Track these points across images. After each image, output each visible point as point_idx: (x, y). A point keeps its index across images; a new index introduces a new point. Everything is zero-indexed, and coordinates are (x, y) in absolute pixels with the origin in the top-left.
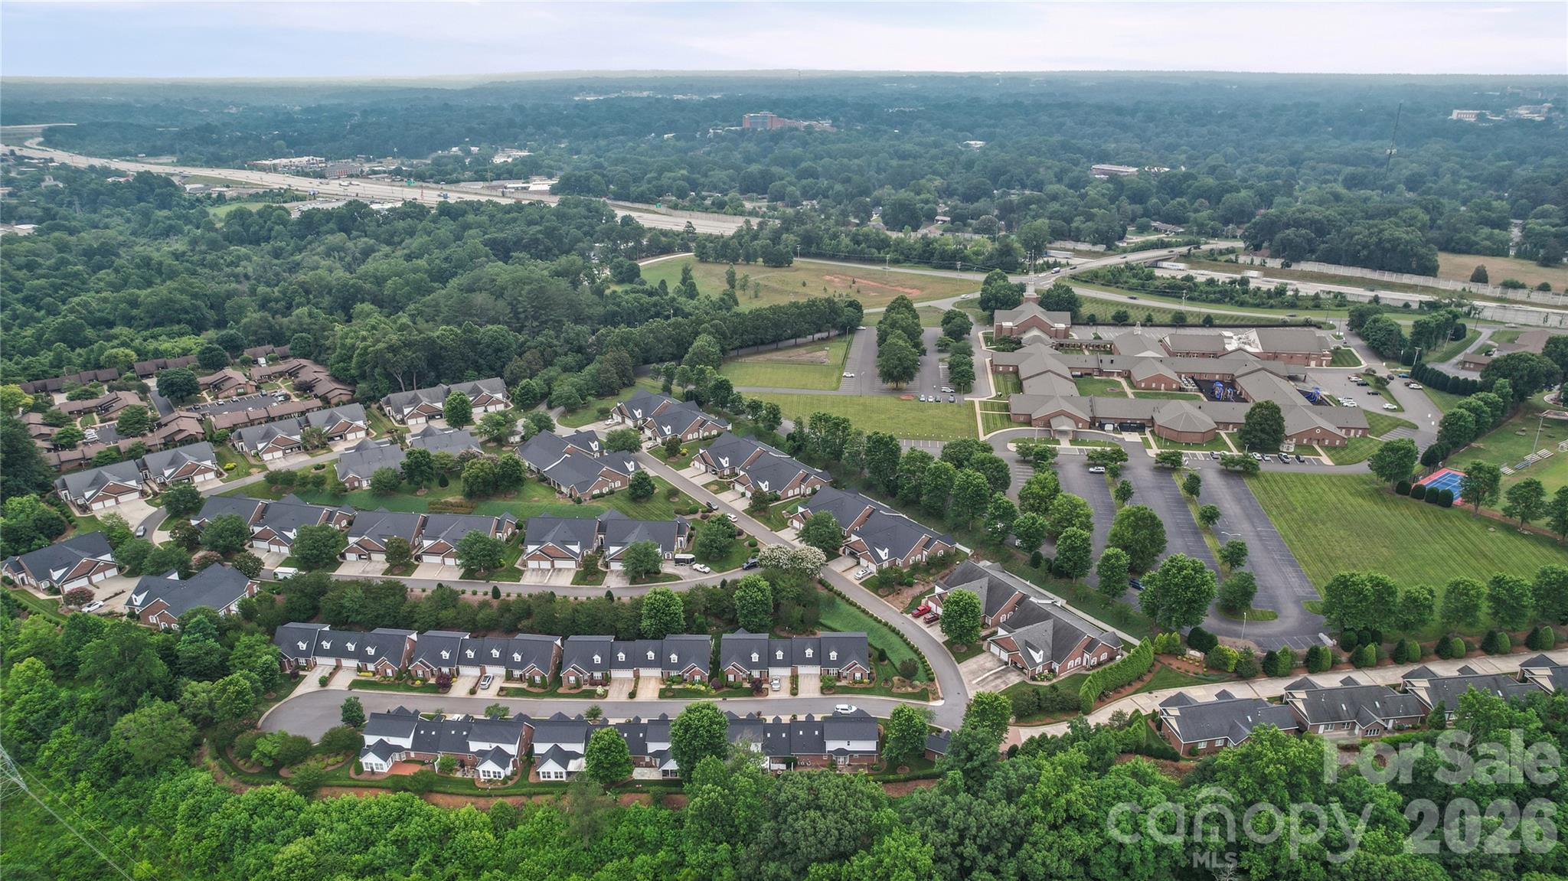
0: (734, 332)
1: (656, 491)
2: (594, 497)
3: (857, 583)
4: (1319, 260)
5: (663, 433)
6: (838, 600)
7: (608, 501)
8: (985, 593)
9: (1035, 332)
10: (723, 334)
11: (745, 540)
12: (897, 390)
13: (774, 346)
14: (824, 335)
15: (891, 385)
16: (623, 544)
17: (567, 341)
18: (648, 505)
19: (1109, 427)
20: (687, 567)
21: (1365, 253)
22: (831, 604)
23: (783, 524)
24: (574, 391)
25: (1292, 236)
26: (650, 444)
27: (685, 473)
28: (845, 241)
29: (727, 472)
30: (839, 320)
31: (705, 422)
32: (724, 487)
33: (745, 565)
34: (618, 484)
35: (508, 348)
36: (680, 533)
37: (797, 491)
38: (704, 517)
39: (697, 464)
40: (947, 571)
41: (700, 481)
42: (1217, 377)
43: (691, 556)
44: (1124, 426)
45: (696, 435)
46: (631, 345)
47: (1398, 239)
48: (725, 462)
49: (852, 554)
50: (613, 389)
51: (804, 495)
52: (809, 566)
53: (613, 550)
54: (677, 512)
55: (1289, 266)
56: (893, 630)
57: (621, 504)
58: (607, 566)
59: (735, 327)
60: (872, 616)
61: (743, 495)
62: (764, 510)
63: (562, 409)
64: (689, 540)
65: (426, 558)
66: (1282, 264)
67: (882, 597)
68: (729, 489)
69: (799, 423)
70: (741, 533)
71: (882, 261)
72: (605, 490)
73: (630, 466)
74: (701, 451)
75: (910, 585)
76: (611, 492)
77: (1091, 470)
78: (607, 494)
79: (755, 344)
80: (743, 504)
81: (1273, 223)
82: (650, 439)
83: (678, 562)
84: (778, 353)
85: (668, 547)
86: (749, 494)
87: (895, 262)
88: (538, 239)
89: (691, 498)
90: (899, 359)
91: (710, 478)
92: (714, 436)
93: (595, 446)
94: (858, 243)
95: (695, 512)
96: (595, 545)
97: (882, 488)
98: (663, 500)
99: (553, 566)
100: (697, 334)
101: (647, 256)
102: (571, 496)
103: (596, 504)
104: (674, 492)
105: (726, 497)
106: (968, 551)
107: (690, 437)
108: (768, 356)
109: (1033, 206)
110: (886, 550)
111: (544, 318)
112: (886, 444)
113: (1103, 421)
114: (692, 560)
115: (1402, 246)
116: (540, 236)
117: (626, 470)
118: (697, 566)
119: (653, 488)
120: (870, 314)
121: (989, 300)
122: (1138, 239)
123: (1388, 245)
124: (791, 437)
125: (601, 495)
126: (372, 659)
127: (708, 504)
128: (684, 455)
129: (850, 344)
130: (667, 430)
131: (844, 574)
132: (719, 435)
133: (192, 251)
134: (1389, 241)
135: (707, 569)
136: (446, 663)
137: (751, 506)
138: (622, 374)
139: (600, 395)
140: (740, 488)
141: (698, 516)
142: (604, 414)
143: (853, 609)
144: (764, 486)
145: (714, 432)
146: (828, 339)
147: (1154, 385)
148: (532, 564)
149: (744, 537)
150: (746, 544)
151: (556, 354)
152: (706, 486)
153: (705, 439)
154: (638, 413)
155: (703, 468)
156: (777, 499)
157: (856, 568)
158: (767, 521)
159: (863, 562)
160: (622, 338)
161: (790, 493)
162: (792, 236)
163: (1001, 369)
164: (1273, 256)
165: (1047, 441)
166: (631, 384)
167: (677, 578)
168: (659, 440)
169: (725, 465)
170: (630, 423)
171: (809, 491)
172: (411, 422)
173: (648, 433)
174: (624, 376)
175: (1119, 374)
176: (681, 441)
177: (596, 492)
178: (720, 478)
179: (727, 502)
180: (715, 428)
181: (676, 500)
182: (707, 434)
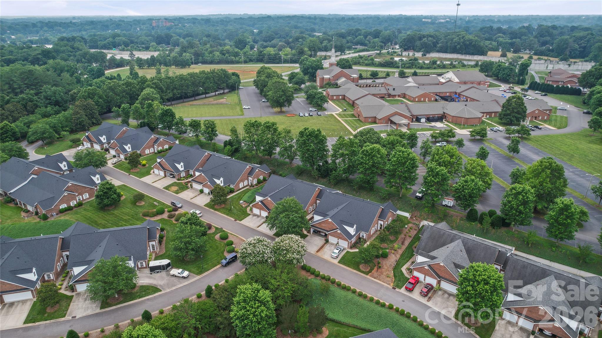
0: (168, 88)
1: (122, 199)
2: (62, 211)
3: (336, 262)
4: (439, 51)
5: (125, 151)
6: (333, 288)
7: (76, 213)
8: (466, 256)
9: (343, 79)
10: (161, 89)
11: (215, 234)
12: (281, 112)
13: (193, 99)
14: (222, 92)
15: (277, 109)
16: (88, 263)
17: (46, 98)
18: (116, 212)
19: (423, 120)
20: (163, 273)
21: (459, 46)
22: (325, 292)
23: (243, 214)
24: (48, 127)
25: (426, 41)
26: (115, 160)
27: (147, 179)
28: (217, 54)
29: (183, 174)
31: (158, 139)
32: (183, 188)
33: (224, 262)
34: (86, 196)
36: (151, 237)
37: (246, 183)
38: (170, 217)
39: (156, 171)
40: (402, 236)
41: (160, 185)
43: (165, 262)
45: (152, 150)
46: (96, 97)
47: (471, 40)
48: (180, 167)
49: (316, 232)
50: (84, 126)
51: (252, 186)
52: (295, 256)
53: (77, 270)
54: (145, 215)
55: (425, 55)
57: (89, 214)
58: (72, 289)
59: (168, 85)
60: (372, 300)
61: (202, 192)
62: (225, 202)
63: (40, 143)
64: (160, 242)
66: (422, 55)
67: (367, 273)
68: (188, 188)
69: (234, 131)
70: (210, 227)
71: (238, 62)
72: (73, 203)
73: (97, 179)
74: (159, 160)
75: (385, 256)
76: (80, 205)
78: (75, 207)
79: (181, 98)
80: (204, 200)
81: (413, 38)
82: (114, 156)
83: (153, 269)
85: (141, 256)
86: (206, 191)
87: (245, 62)
88: (38, 58)
89: (156, 200)
91: (169, 181)
92: (167, 150)
93: (63, 166)
94: (224, 54)
95: (162, 212)
96: (59, 266)
97: (315, 173)
98: (129, 205)
100: (142, 89)
101: (110, 69)
102: (37, 213)
103: (63, 218)
104: (140, 197)
105: (186, 195)
106: (407, 215)
107: (147, 152)
108: (191, 103)
109: (300, 40)
110: (353, 227)
114: (168, 265)
115: (474, 43)
116: (40, 56)
117: (93, 183)
118: (175, 271)
119: (119, 196)
120: (243, 82)
121: (308, 69)
122: (348, 52)
123: (468, 43)
124: (226, 143)
125: (69, 208)
127: (173, 204)
128: (144, 165)
129: (238, 94)
130: (128, 148)
131: (319, 254)
132: (170, 148)
134: (468, 41)
135: (186, 274)
137: (212, 201)
138: (91, 116)
139: (72, 132)
140: (198, 187)
141: (165, 216)
142: (76, 143)
143: (350, 295)
144: (220, 182)
145: (166, 147)
146: (224, 93)
149: (213, 230)
150: (217, 236)
151: (37, 106)
152: (167, 188)
153: (159, 152)
154: (103, 139)
155: (162, 173)
156: (232, 191)
157: (327, 247)
158: (229, 212)
159: (332, 240)
160: (89, 93)
161: (241, 185)
162: (188, 54)
164: (418, 51)
166: (98, 124)
167: (155, 289)
168: (122, 157)
169: (181, 169)
170: (97, 147)
171: (255, 182)
173: (113, 152)
174: (93, 117)
175: (399, 96)
176: (140, 155)
177: (63, 206)
178: (179, 180)
179: (188, 199)
180: (167, 142)
181: (143, 203)
182: (160, 148)
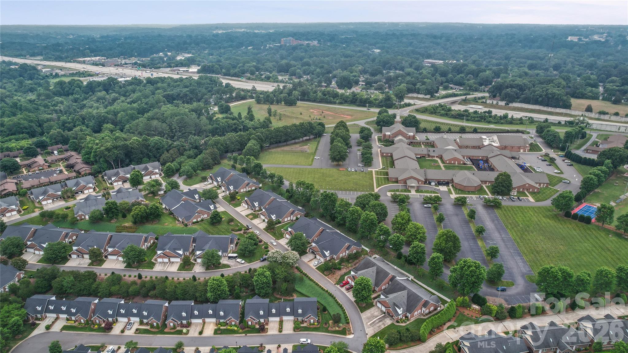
0: (267, 138)
1: (223, 220)
2: (194, 223)
3: (314, 268)
4: (521, 102)
5: (229, 189)
6: (305, 278)
7: (200, 225)
8: (375, 275)
9: (400, 137)
10: (261, 139)
11: (263, 245)
12: (338, 166)
13: (285, 143)
15: (335, 163)
16: (203, 250)
17: (191, 143)
18: (218, 227)
19: (433, 184)
20: (234, 260)
21: (541, 99)
22: (301, 280)
23: (281, 236)
24: (190, 168)
25: (510, 92)
26: (223, 194)
27: (238, 209)
28: (320, 94)
29: (257, 209)
30: (314, 131)
31: (249, 183)
32: (255, 216)
33: (262, 259)
34: (206, 216)
35: (162, 148)
36: (232, 242)
37: (289, 219)
38: (244, 233)
39: (244, 205)
40: (358, 261)
41: (244, 213)
42: (480, 158)
43: (235, 255)
44: (439, 183)
45: (245, 190)
46: (219, 145)
47: (554, 93)
48: (256, 204)
49: (313, 252)
50: (210, 166)
51: (292, 221)
52: (291, 261)
53: (198, 253)
54: (233, 230)
55: (508, 105)
56: (330, 295)
57: (206, 226)
58: (195, 260)
59: (267, 136)
60: (320, 287)
61: (264, 221)
62: (273, 228)
63: (185, 176)
64: (236, 245)
65: (109, 257)
66: (505, 104)
67: (326, 276)
68: (258, 217)
69: (291, 185)
70: (261, 241)
71: (335, 103)
72: (199, 219)
73: (212, 207)
74: (246, 199)
75: (340, 269)
76: (202, 220)
77: (425, 206)
78: (200, 221)
79: (276, 143)
80: (263, 226)
81: (501, 86)
82: (224, 192)
83: (230, 258)
84: (287, 147)
85: (225, 250)
86: (266, 220)
87: (340, 103)
89: (239, 223)
90: (339, 152)
91: (250, 212)
92: (253, 190)
93: (197, 196)
94: (325, 95)
95: (240, 230)
96: (191, 250)
97: (328, 218)
98: (226, 224)
99: (169, 260)
100: (249, 140)
101: (235, 101)
102: (183, 222)
103: (195, 227)
104: (231, 220)
105: (256, 222)
106: (367, 249)
107: (242, 190)
108: (282, 148)
109: (400, 78)
110: (329, 252)
111: (184, 131)
112: (330, 197)
113: (430, 181)
114: (237, 257)
115: (556, 96)
116: (188, 93)
117: (210, 209)
118: (239, 260)
119: (221, 218)
120: (328, 127)
121: (380, 122)
122: (444, 92)
123: (550, 96)
124: (288, 191)
125: (197, 222)
126: (74, 314)
127: (247, 225)
128: (239, 200)
129: (319, 142)
130: (231, 188)
131: (309, 263)
132: (255, 189)
133: (38, 99)
134: (551, 94)
135: (243, 262)
136: (111, 316)
137: (266, 227)
138: (214, 159)
139: (203, 169)
140: (262, 217)
141: (242, 232)
142: (204, 179)
143: (312, 283)
144: (274, 217)
145: (253, 188)
146: (309, 139)
147: (453, 162)
148: (160, 260)
149: (262, 243)
150: (263, 247)
151: (185, 150)
152: (247, 216)
153: (249, 191)
154: (219, 179)
155: (246, 206)
156: (280, 223)
157: (314, 260)
158: (274, 235)
159: (318, 257)
160: (215, 142)
161: (286, 220)
162: (297, 92)
163: (385, 154)
164: (502, 100)
165: (405, 191)
166: (219, 163)
167: (228, 266)
168: (228, 192)
169: (256, 206)
170: (215, 183)
171: (295, 218)
172: (115, 184)
173: (223, 188)
174: (215, 160)
175: (437, 157)
176: (237, 193)
177: (195, 220)
178: (254, 212)
179: (256, 224)
180: (254, 186)
181: (233, 223)
182: (250, 189)
